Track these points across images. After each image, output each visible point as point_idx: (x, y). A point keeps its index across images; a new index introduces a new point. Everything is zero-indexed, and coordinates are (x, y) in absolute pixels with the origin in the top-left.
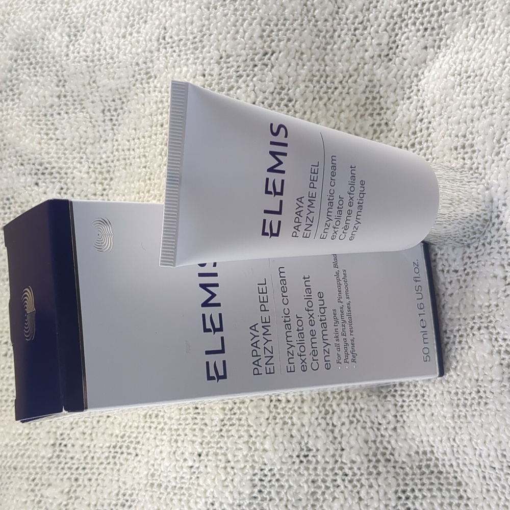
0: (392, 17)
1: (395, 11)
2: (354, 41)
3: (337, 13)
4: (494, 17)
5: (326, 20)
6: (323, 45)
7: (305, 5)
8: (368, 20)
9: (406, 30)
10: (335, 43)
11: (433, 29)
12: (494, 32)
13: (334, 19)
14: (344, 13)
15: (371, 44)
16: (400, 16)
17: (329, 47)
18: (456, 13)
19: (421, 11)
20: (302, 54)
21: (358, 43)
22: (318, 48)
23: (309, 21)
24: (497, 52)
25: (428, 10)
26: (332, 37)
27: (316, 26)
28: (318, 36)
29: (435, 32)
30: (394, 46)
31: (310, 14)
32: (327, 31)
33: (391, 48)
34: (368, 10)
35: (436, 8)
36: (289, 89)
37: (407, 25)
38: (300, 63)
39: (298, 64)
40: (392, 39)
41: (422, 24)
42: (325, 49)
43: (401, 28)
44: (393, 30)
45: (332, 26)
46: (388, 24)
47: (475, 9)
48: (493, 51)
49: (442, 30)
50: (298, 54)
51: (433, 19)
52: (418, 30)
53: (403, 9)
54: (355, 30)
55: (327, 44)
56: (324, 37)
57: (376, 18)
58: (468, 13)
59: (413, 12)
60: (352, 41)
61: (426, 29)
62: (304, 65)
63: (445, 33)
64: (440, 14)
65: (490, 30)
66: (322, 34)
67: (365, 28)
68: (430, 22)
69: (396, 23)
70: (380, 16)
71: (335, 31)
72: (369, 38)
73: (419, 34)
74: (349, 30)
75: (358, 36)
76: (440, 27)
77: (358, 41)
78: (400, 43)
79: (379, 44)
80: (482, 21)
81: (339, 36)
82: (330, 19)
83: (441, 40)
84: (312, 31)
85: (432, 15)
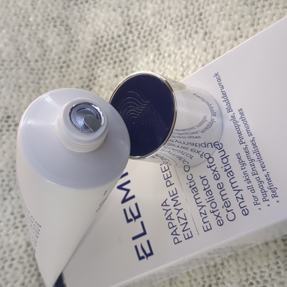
0: (88, 56)
1: (89, 51)
2: (62, 77)
3: (45, 55)
4: (168, 45)
5: (37, 61)
6: (37, 80)
7: (18, 49)
8: (70, 60)
9: (100, 65)
10: (46, 79)
11: (121, 61)
12: (169, 56)
13: (43, 60)
14: (50, 55)
15: (75, 79)
16: (94, 54)
17: (42, 82)
18: (137, 48)
19: (110, 50)
20: (20, 87)
21: (65, 79)
22: (33, 82)
23: (23, 62)
24: (175, 69)
25: (115, 48)
26: (43, 74)
27: (28, 65)
28: (31, 73)
29: (122, 64)
30: (92, 78)
31: (23, 57)
32: (39, 70)
33: (90, 80)
34: (69, 52)
35: (121, 45)
36: (15, 117)
37: (100, 61)
38: (21, 94)
39: (18, 96)
40: (91, 73)
41: (112, 59)
42: (38, 83)
43: (96, 64)
44: (90, 66)
45: (42, 65)
46: (86, 62)
47: (151, 43)
48: (172, 69)
49: (127, 62)
50: (17, 88)
51: (120, 54)
52: (109, 64)
53: (95, 49)
54: (62, 67)
55: (40, 79)
56: (37, 74)
57: (76, 58)
58: (146, 46)
59: (104, 51)
60: (59, 76)
61: (115, 62)
62: (24, 96)
63: (130, 63)
64: (125, 49)
65: (166, 55)
66: (35, 72)
67: (68, 66)
68: (117, 57)
69: (91, 61)
70: (79, 56)
71: (45, 69)
72: (73, 74)
73: (111, 66)
74: (56, 68)
75: (64, 73)
76: (126, 59)
77: (64, 76)
78: (96, 75)
79: (81, 78)
80: (158, 50)
81: (49, 73)
82: (40, 60)
83: (128, 68)
84: (26, 70)
85: (119, 51)
